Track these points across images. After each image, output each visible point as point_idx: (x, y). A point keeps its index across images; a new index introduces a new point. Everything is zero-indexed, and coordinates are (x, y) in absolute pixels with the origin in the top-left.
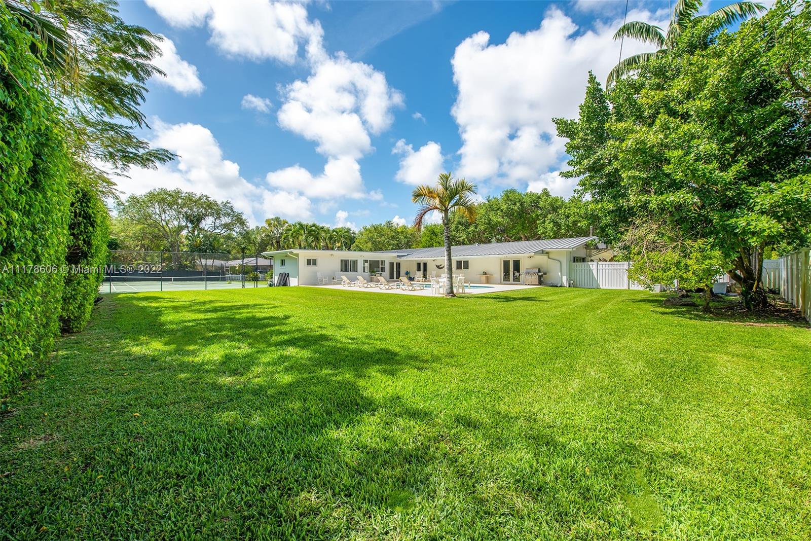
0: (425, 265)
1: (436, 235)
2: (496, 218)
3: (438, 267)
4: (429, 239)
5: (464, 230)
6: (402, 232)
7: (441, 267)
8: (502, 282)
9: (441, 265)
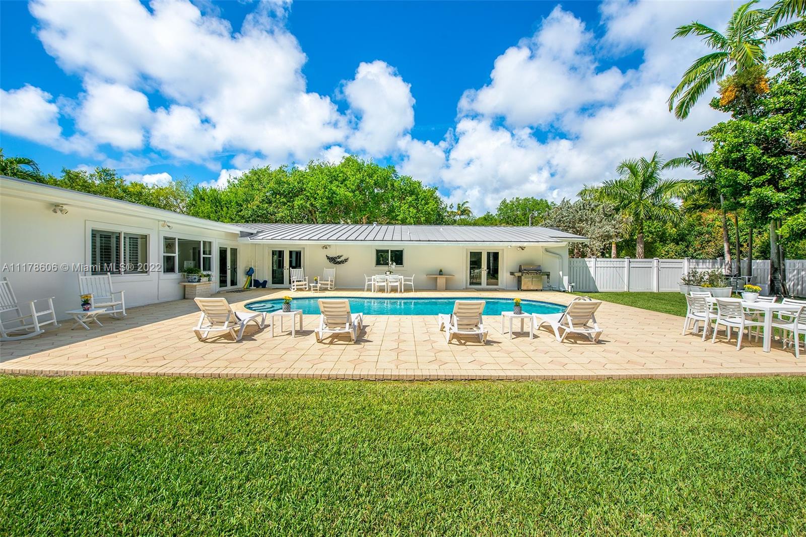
0: (296, 254)
3: (333, 260)
7: (339, 260)
8: (469, 286)
9: (339, 257)
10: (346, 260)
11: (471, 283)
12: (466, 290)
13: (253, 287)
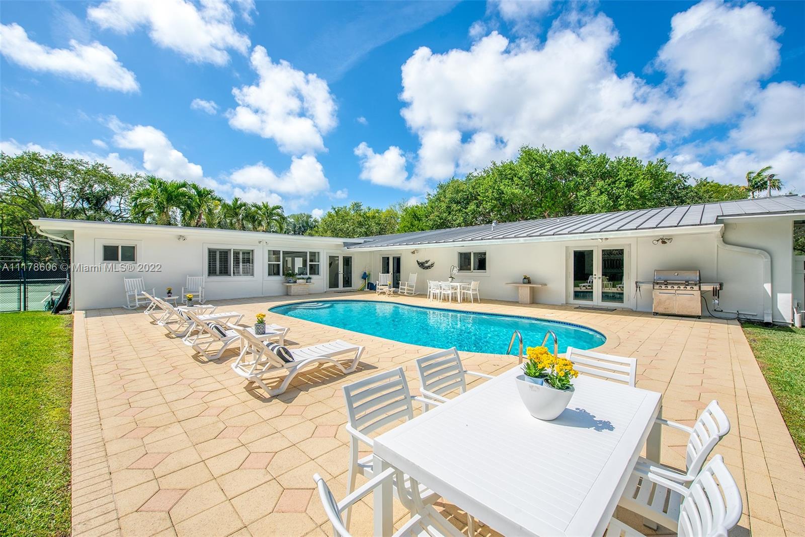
0: (398, 261)
1: (419, 220)
2: (512, 190)
3: (422, 265)
4: (409, 225)
5: (460, 210)
6: (374, 217)
7: (426, 265)
8: (571, 300)
9: (427, 262)
10: (432, 265)
11: (577, 295)
12: (565, 306)
13: (367, 290)
